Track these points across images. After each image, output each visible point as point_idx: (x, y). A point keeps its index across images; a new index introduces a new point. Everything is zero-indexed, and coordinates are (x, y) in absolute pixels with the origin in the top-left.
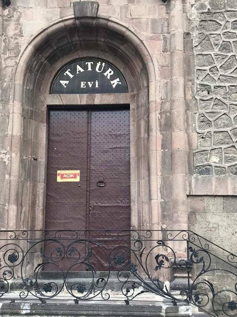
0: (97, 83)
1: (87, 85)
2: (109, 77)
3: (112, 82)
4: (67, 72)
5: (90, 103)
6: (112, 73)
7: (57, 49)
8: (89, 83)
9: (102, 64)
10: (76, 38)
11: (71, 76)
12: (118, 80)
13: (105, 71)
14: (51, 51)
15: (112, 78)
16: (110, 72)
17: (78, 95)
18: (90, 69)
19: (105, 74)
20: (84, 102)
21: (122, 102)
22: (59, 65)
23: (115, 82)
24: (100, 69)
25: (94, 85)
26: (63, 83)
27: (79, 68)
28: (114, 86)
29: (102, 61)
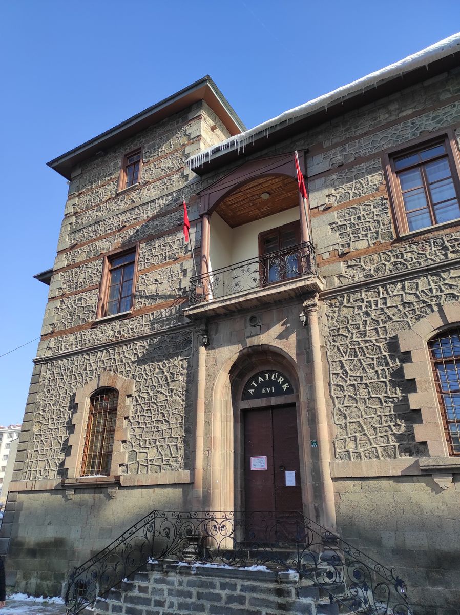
0: (273, 388)
1: (266, 391)
2: (281, 383)
3: (283, 387)
4: (253, 383)
5: (268, 404)
6: (283, 379)
7: (243, 368)
8: (268, 389)
9: (275, 374)
10: (254, 360)
11: (256, 386)
12: (287, 384)
13: (278, 379)
14: (238, 371)
15: (284, 383)
16: (281, 379)
17: (260, 399)
18: (268, 379)
19: (278, 381)
20: (264, 405)
21: (290, 401)
22: (247, 379)
23: (285, 387)
24: (274, 378)
25: (271, 390)
26: (251, 391)
27: (261, 379)
28: (285, 389)
29: (276, 372)
